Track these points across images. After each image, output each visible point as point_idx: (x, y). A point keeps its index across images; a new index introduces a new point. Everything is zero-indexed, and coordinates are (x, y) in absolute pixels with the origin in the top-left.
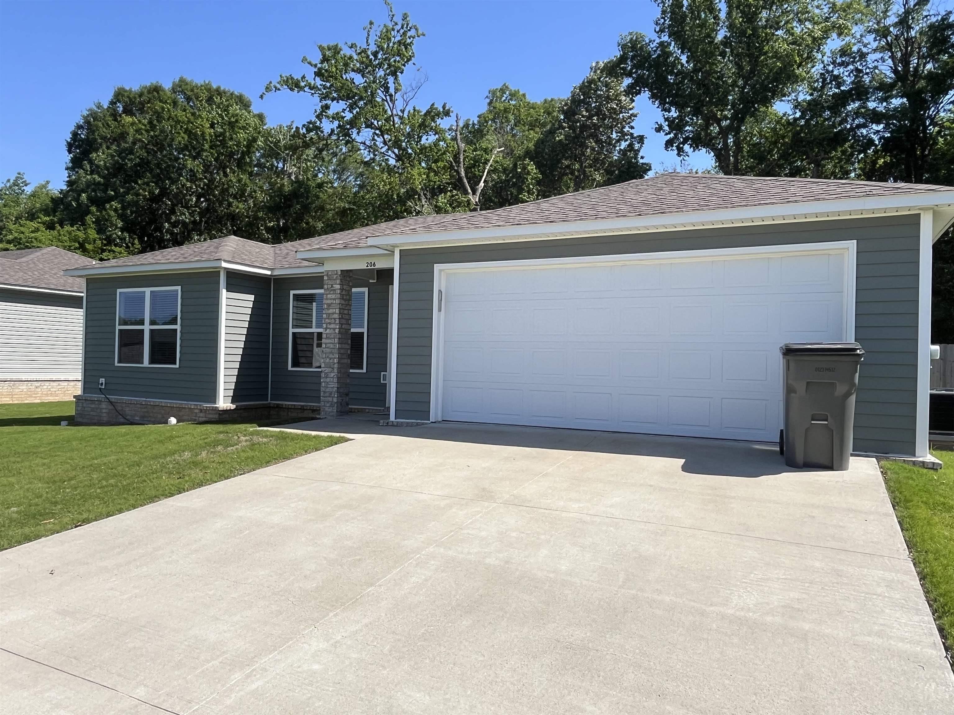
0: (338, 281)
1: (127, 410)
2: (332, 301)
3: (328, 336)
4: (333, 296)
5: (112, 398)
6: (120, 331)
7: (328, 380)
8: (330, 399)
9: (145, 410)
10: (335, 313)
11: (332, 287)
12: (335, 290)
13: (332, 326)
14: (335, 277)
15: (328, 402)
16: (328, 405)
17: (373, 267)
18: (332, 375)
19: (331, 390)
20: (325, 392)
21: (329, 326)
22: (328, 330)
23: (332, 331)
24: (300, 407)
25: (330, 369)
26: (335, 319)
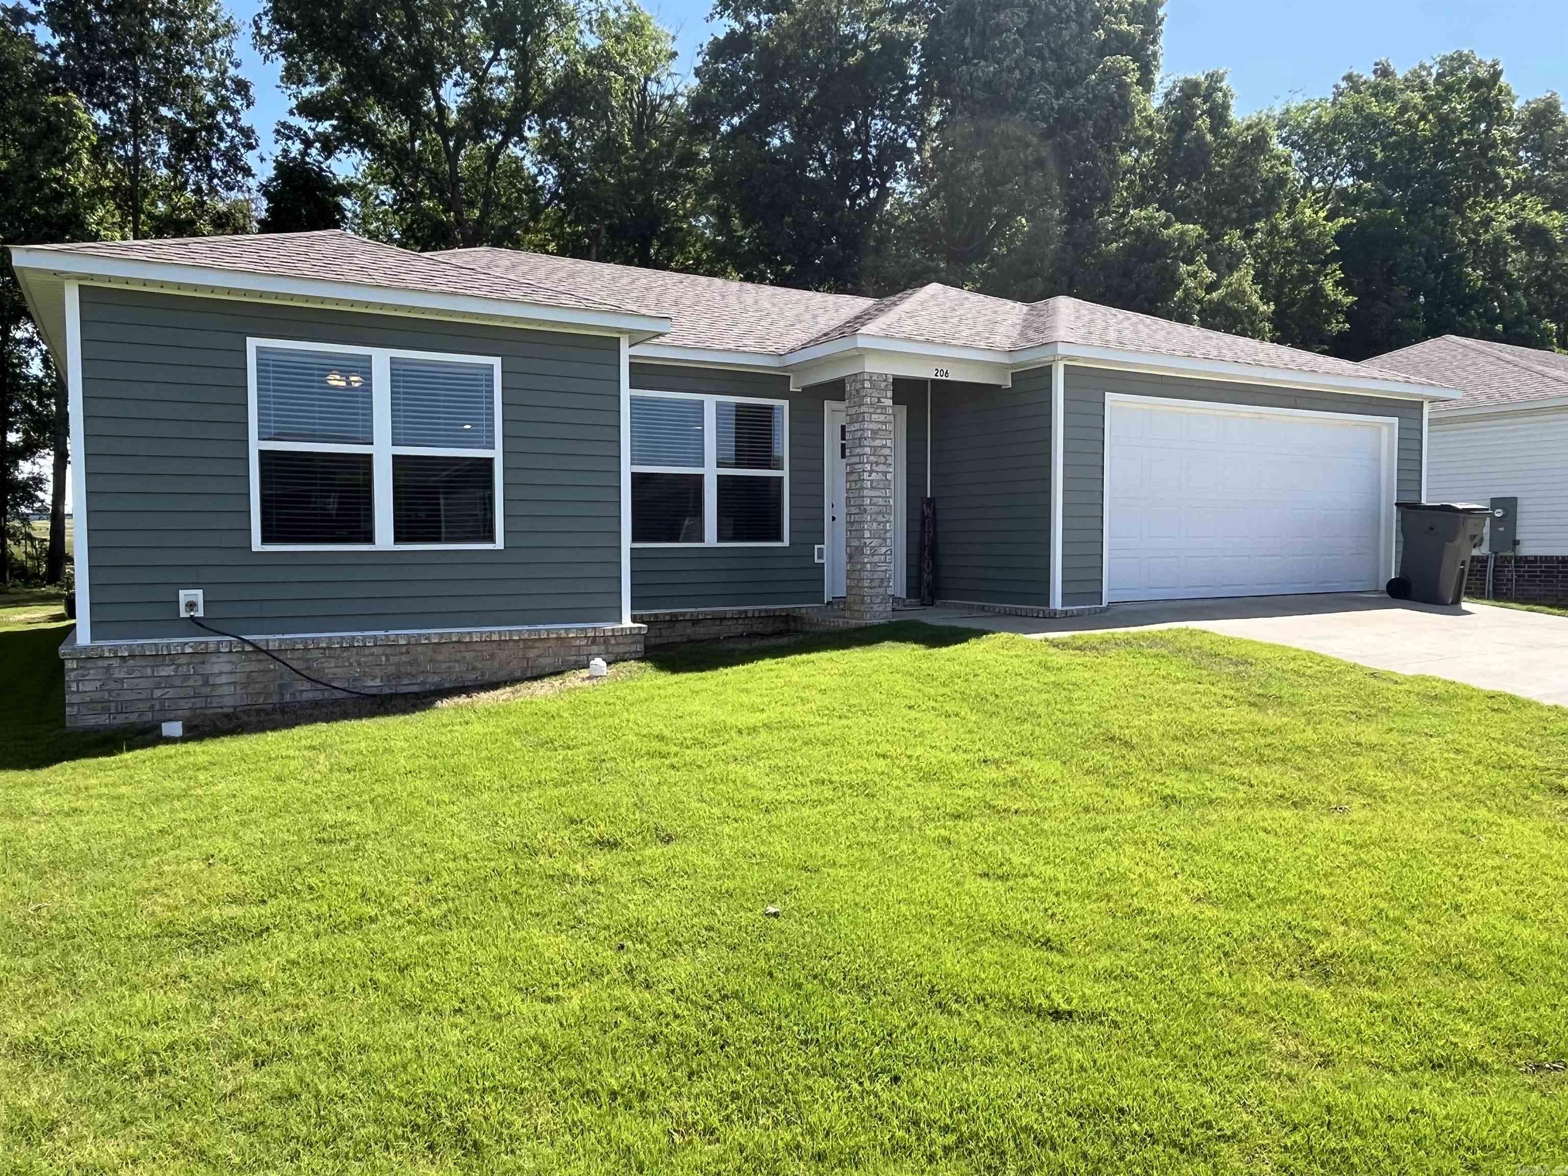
0: (890, 394)
2: (880, 426)
3: (874, 484)
4: (882, 418)
6: (263, 454)
7: (876, 558)
8: (881, 590)
10: (884, 446)
11: (879, 401)
12: (884, 408)
13: (881, 468)
14: (883, 385)
15: (877, 596)
16: (879, 600)
17: (944, 378)
18: (883, 550)
19: (882, 575)
20: (872, 580)
21: (874, 468)
22: (874, 474)
23: (880, 476)
24: (667, 618)
25: (880, 541)
26: (885, 456)
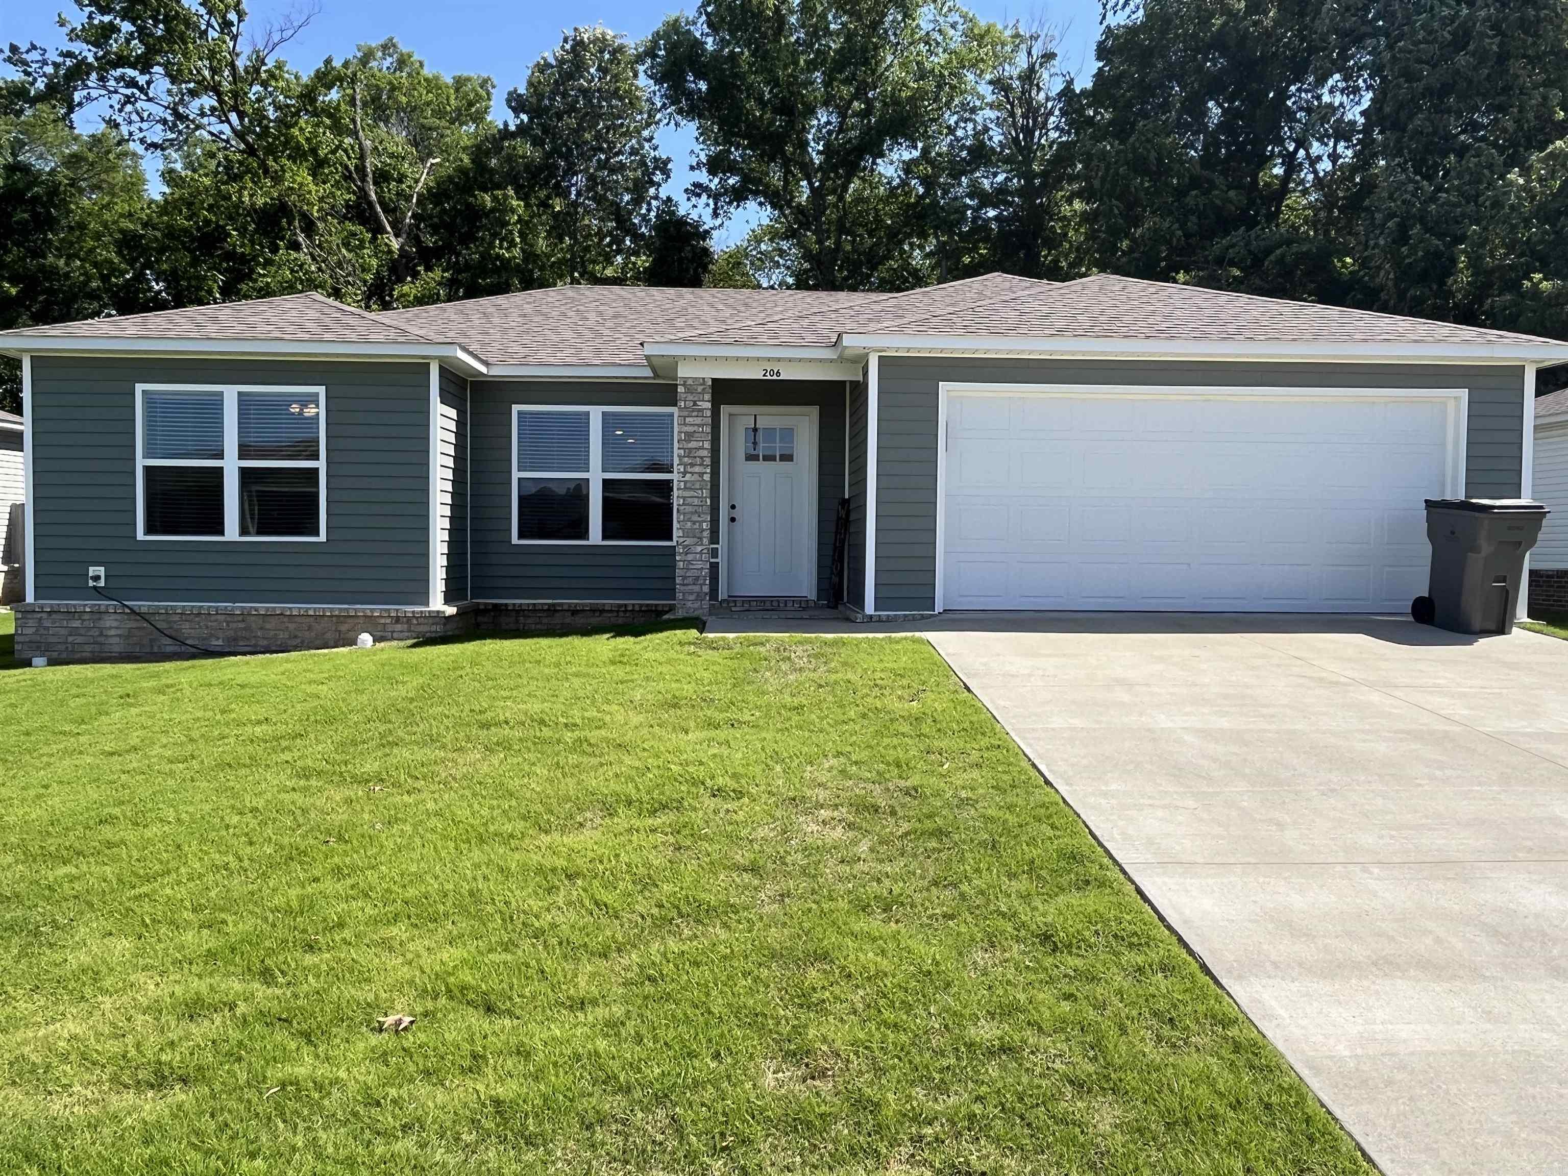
0: (708, 397)
1: (186, 629)
2: (696, 428)
3: (688, 485)
4: (698, 421)
5: (143, 605)
6: (148, 470)
7: (690, 557)
8: (696, 588)
9: (241, 625)
10: (702, 448)
11: (695, 404)
12: (702, 410)
13: (697, 469)
14: (700, 389)
15: (692, 593)
16: (692, 597)
17: (775, 377)
18: (699, 549)
19: (696, 573)
20: (684, 578)
21: (689, 470)
22: (688, 475)
23: (696, 477)
25: (696, 540)
26: (702, 458)
